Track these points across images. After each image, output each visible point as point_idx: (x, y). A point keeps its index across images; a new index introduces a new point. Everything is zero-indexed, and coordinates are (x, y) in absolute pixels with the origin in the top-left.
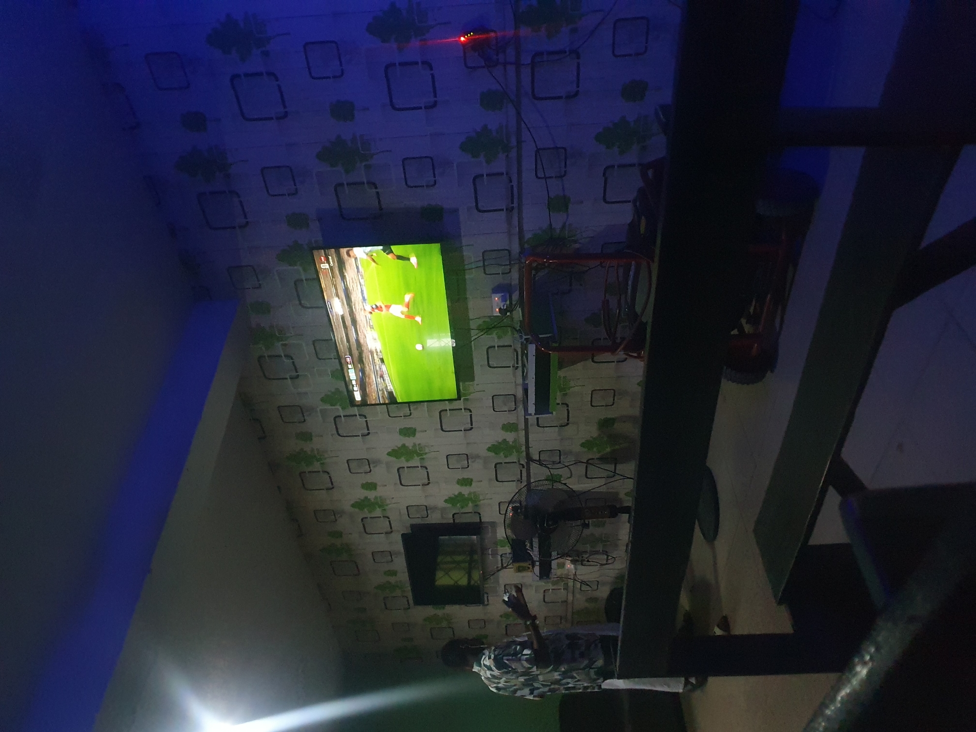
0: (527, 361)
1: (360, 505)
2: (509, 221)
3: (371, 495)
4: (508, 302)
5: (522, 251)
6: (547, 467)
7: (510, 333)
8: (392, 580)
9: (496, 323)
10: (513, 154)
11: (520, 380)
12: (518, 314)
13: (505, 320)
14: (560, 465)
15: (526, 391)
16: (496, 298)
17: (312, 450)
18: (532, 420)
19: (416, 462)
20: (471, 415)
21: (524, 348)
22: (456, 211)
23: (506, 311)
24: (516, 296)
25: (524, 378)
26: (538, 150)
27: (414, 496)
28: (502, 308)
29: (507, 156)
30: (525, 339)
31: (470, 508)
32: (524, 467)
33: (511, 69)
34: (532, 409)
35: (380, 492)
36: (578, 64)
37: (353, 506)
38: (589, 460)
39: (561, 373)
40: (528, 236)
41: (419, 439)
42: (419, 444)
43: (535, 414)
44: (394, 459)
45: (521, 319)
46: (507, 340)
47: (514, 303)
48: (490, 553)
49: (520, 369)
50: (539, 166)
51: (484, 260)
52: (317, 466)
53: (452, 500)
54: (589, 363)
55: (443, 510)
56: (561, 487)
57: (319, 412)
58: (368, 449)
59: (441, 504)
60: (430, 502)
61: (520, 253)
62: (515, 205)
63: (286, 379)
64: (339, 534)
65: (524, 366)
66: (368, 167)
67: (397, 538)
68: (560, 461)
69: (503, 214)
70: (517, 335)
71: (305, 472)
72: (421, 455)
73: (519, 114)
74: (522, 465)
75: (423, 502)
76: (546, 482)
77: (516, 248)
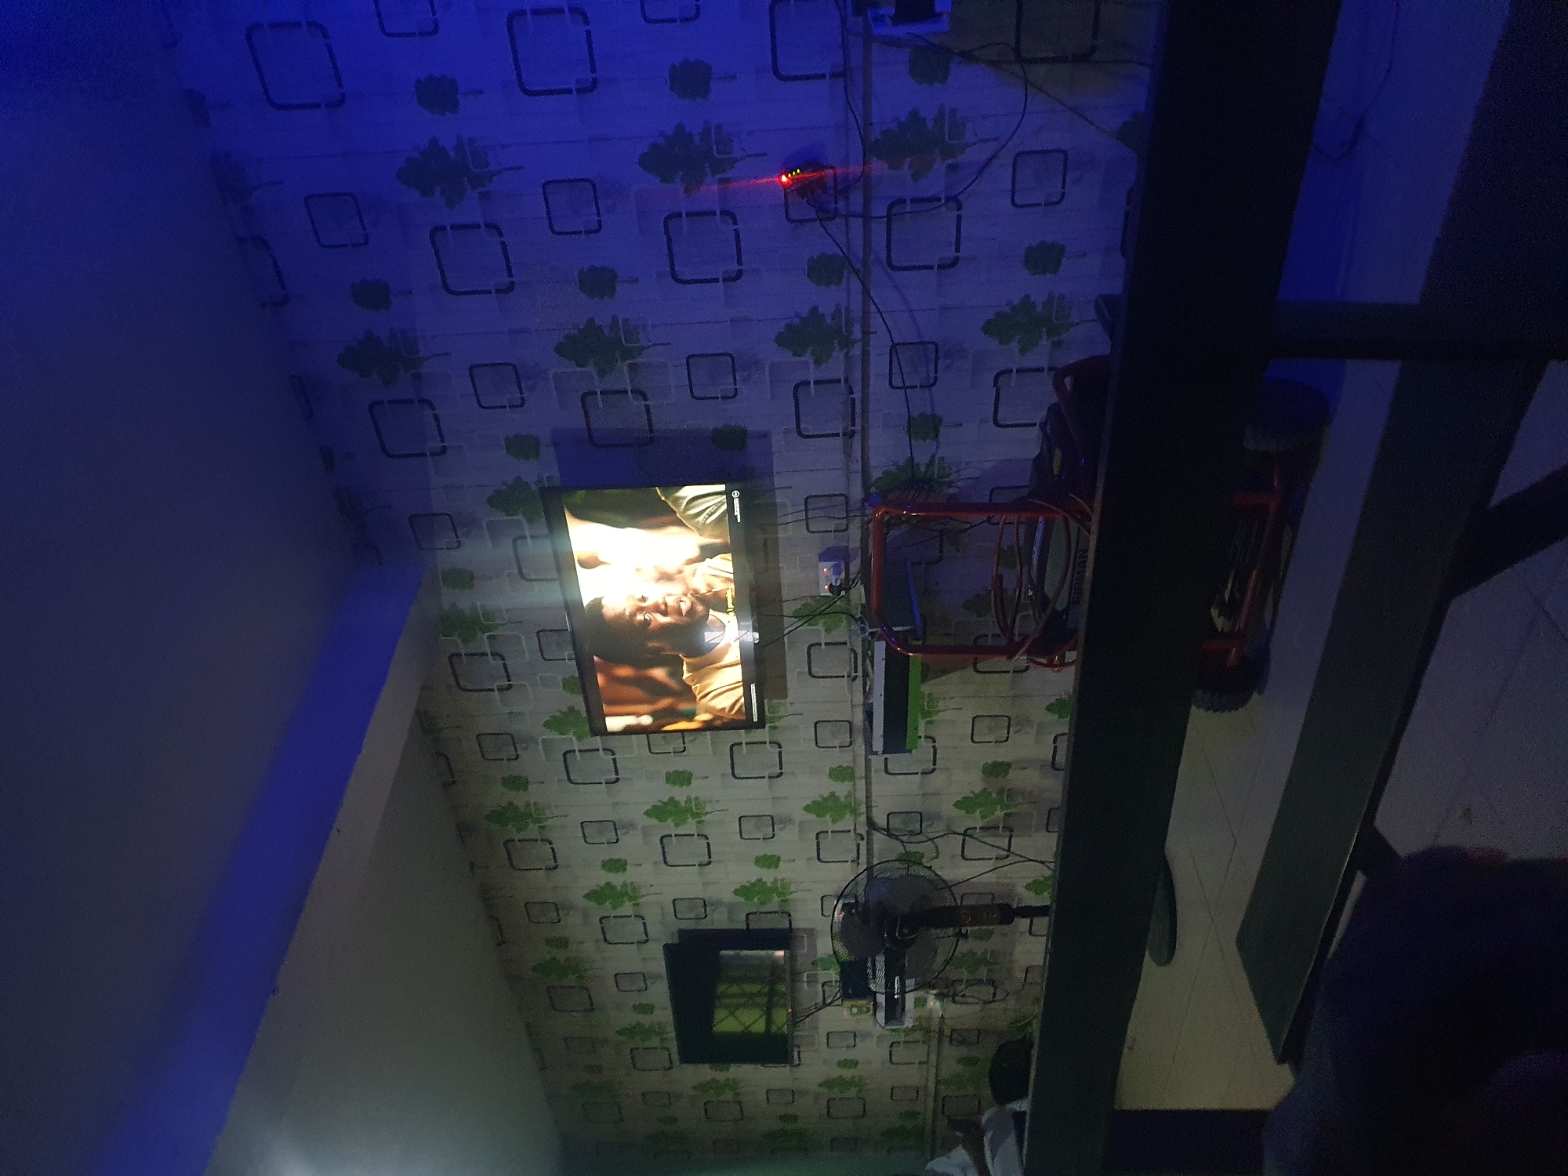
0: (872, 667)
1: (597, 895)
2: (848, 452)
3: (617, 879)
4: (843, 575)
5: (867, 498)
6: (897, 839)
7: (844, 624)
8: (646, 1020)
9: (823, 608)
10: (856, 351)
11: (859, 698)
12: (858, 594)
13: (838, 603)
14: (920, 838)
15: (869, 715)
16: (825, 569)
17: (528, 805)
18: (877, 762)
19: (690, 827)
20: (780, 753)
21: (868, 646)
22: (765, 436)
23: (840, 589)
24: (855, 566)
25: (867, 694)
26: (894, 347)
27: (684, 882)
28: (834, 584)
29: (847, 354)
30: (871, 634)
31: (774, 903)
32: (862, 839)
33: (857, 224)
34: (878, 744)
35: (630, 875)
36: (959, 217)
37: (586, 896)
38: (968, 829)
39: (926, 689)
40: (876, 474)
41: (696, 789)
42: (697, 798)
43: (884, 753)
44: (654, 821)
45: (864, 602)
46: (840, 634)
47: (852, 577)
48: (805, 979)
49: (860, 681)
50: (895, 370)
51: (806, 510)
52: (532, 831)
53: (744, 891)
54: (969, 672)
55: (731, 908)
56: (923, 872)
57: (540, 743)
58: (615, 804)
59: (728, 896)
60: (710, 894)
61: (864, 500)
62: (858, 427)
63: (493, 690)
64: (563, 943)
65: (866, 675)
66: (633, 368)
67: (656, 950)
68: (921, 831)
69: (839, 441)
70: (855, 627)
71: (514, 840)
72: (698, 815)
73: (866, 292)
74: (861, 835)
75: (698, 892)
76: (897, 865)
77: (857, 492)
